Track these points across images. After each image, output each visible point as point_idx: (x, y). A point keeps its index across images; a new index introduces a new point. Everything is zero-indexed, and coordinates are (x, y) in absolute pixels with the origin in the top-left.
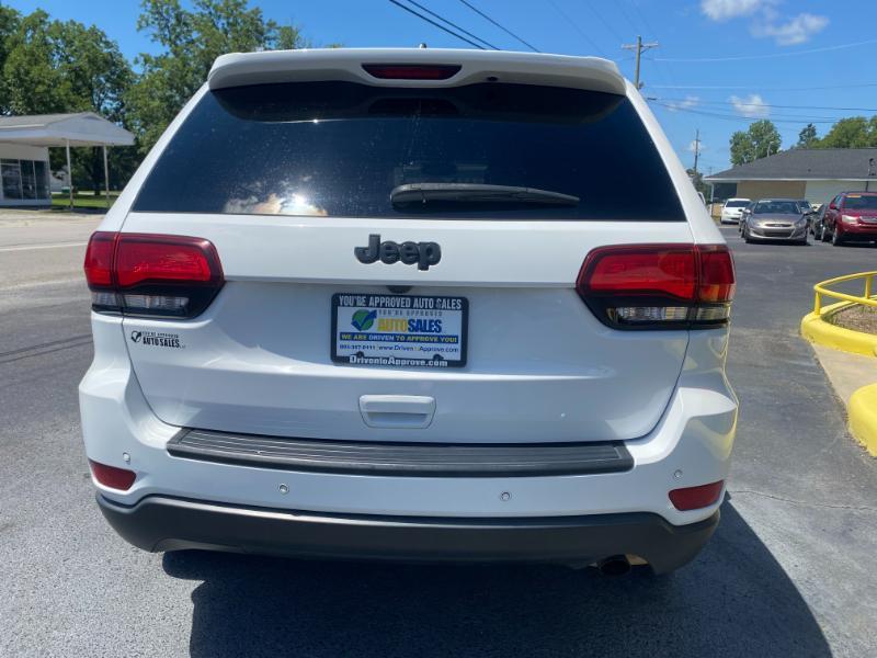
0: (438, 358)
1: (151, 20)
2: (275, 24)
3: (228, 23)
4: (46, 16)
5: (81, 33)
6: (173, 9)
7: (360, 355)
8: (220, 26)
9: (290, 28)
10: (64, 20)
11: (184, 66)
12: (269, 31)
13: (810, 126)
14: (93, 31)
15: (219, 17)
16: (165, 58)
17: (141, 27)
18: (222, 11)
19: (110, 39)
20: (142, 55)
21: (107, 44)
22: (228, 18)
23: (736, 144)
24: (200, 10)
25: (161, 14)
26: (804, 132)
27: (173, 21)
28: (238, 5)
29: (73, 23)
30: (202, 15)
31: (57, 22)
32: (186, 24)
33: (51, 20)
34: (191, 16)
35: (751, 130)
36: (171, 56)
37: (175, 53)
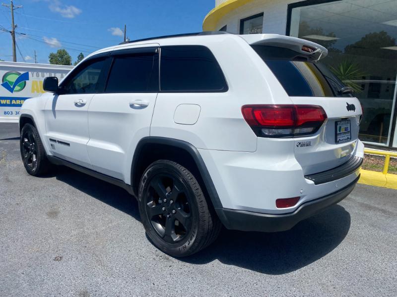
7: (340, 140)
13: (81, 53)
23: (52, 59)
26: (79, 56)
35: (58, 53)
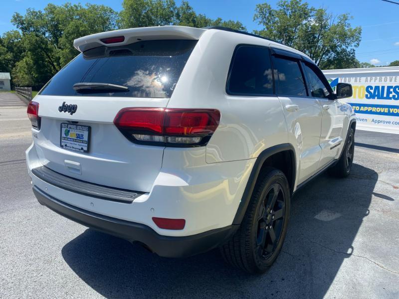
0: (82, 149)
1: (259, 16)
2: (314, 9)
3: (292, 12)
4: (221, 20)
5: (233, 25)
6: (268, 9)
7: (66, 145)
8: (288, 14)
9: (322, 10)
10: (227, 21)
11: (270, 33)
12: (311, 12)
14: (238, 23)
15: (288, 10)
16: (263, 31)
17: (255, 19)
18: (289, 7)
19: (243, 26)
20: (254, 31)
21: (242, 28)
22: (291, 9)
24: (280, 8)
25: (263, 13)
27: (268, 15)
28: (297, 3)
29: (230, 21)
30: (281, 10)
31: (225, 21)
32: (273, 15)
33: (223, 21)
34: (276, 12)
36: (266, 30)
37: (267, 28)
